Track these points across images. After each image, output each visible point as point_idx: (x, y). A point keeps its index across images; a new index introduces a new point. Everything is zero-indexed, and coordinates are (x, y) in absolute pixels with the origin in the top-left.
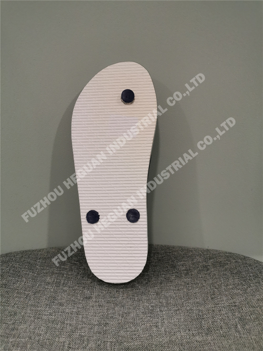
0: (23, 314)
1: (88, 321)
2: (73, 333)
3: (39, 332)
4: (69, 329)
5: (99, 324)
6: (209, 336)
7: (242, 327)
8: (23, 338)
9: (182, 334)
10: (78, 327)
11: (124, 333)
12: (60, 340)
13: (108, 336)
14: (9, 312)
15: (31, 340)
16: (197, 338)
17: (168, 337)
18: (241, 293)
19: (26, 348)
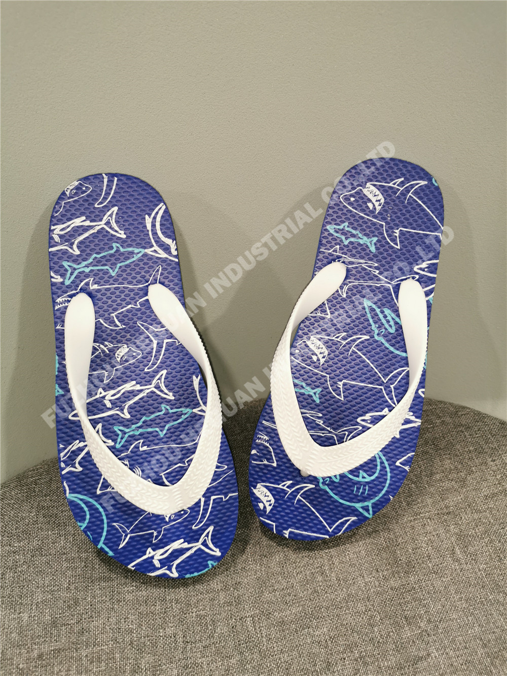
0: (89, 599)
1: (205, 587)
2: (186, 614)
3: (127, 627)
4: (176, 609)
5: (225, 587)
6: (410, 576)
7: (463, 551)
8: (104, 644)
9: (366, 580)
10: (191, 601)
11: (270, 594)
12: (167, 633)
13: (245, 607)
14: (64, 602)
15: (118, 645)
16: (392, 583)
17: (344, 589)
18: (456, 486)
19: (115, 661)
